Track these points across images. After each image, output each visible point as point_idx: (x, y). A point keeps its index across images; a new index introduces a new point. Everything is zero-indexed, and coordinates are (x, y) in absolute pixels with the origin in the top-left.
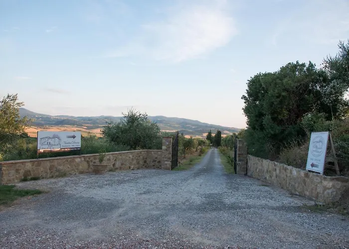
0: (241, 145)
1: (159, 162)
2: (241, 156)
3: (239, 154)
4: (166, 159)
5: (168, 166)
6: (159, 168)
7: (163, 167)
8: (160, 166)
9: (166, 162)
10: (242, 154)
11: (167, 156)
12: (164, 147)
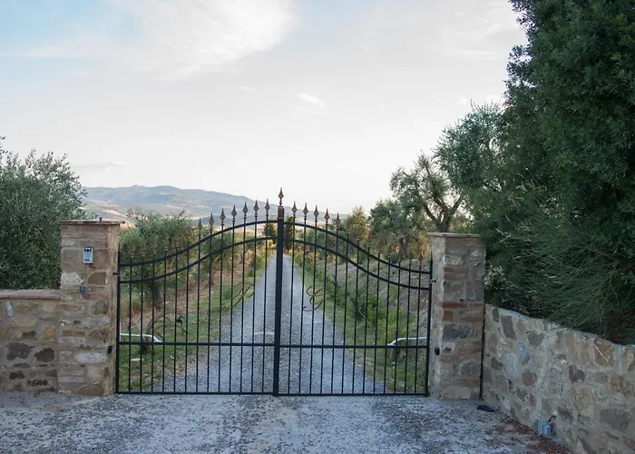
0: (456, 262)
1: (47, 354)
2: (455, 311)
3: (445, 305)
4: (83, 340)
5: (94, 373)
6: (43, 387)
7: (63, 379)
8: (54, 374)
9: (82, 357)
10: (461, 304)
11: (86, 323)
12: (69, 279)
